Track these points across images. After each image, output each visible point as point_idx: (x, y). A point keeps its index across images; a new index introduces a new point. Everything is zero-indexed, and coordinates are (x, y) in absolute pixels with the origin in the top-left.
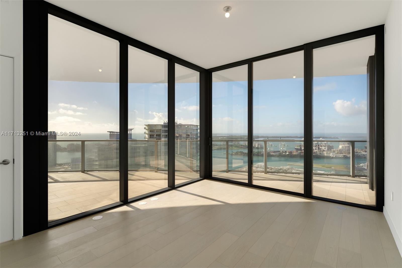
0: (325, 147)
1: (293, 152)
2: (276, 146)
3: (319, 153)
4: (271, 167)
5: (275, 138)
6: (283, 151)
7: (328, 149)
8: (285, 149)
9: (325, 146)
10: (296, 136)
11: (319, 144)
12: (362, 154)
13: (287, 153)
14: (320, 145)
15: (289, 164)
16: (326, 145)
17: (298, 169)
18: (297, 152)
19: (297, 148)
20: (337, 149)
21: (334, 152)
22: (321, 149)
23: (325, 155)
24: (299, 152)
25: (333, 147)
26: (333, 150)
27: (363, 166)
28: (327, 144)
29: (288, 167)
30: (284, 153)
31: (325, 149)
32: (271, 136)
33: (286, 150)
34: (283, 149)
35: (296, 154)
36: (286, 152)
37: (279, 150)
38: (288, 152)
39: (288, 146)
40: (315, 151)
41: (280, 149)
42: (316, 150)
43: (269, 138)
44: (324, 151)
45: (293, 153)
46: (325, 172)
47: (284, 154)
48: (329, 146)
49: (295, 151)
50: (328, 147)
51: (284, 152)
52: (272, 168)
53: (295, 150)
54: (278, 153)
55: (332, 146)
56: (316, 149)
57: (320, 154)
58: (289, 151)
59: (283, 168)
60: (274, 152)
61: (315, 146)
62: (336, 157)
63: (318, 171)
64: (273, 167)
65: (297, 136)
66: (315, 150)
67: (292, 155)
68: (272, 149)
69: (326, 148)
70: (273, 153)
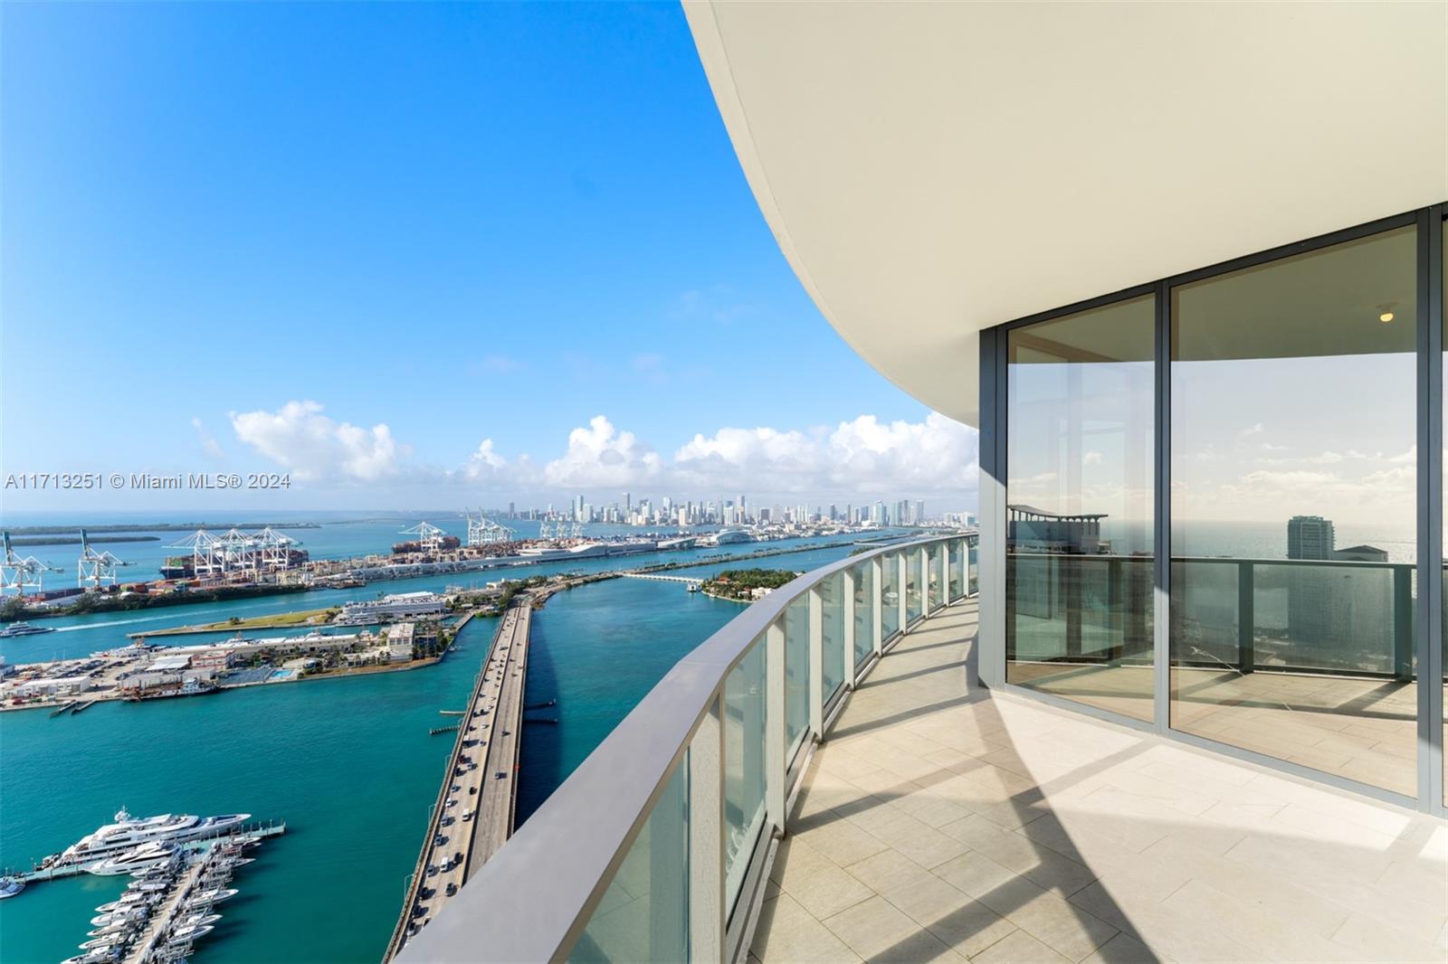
0: (281, 556)
1: (154, 587)
2: (59, 571)
3: (261, 580)
4: (34, 665)
5: (48, 533)
6: (102, 586)
7: (291, 564)
8: (109, 579)
9: (280, 554)
10: (161, 525)
11: (259, 550)
12: (386, 569)
13: (125, 594)
14: (263, 551)
15: (140, 637)
16: (284, 552)
17: (182, 650)
18: (173, 583)
19: (170, 570)
20: (319, 562)
21: (311, 570)
22: (267, 564)
23: (284, 582)
24: (180, 582)
25: (307, 554)
26: (306, 564)
27: (391, 602)
28: (286, 547)
29: (133, 646)
30: (105, 593)
31: (280, 562)
32: (23, 526)
33: (114, 583)
34: (97, 579)
35: (166, 592)
36: (115, 589)
37: (80, 586)
38: (130, 589)
39: (125, 564)
40: (245, 573)
41: (83, 578)
42: (251, 570)
43: (13, 534)
44: (277, 569)
45: (150, 590)
46: (287, 638)
47: (104, 597)
48: (294, 552)
49: (161, 580)
50: (290, 557)
51: (107, 589)
52: (42, 671)
53: (162, 576)
54: (70, 601)
55: (305, 551)
56: (248, 567)
57: (267, 581)
58: (134, 585)
59: (103, 659)
60: (50, 596)
61: (246, 557)
62: (316, 585)
63: (263, 640)
64: (51, 664)
65: (168, 525)
66: (247, 571)
67: (151, 597)
68: (32, 585)
69: (286, 560)
70: (42, 600)
